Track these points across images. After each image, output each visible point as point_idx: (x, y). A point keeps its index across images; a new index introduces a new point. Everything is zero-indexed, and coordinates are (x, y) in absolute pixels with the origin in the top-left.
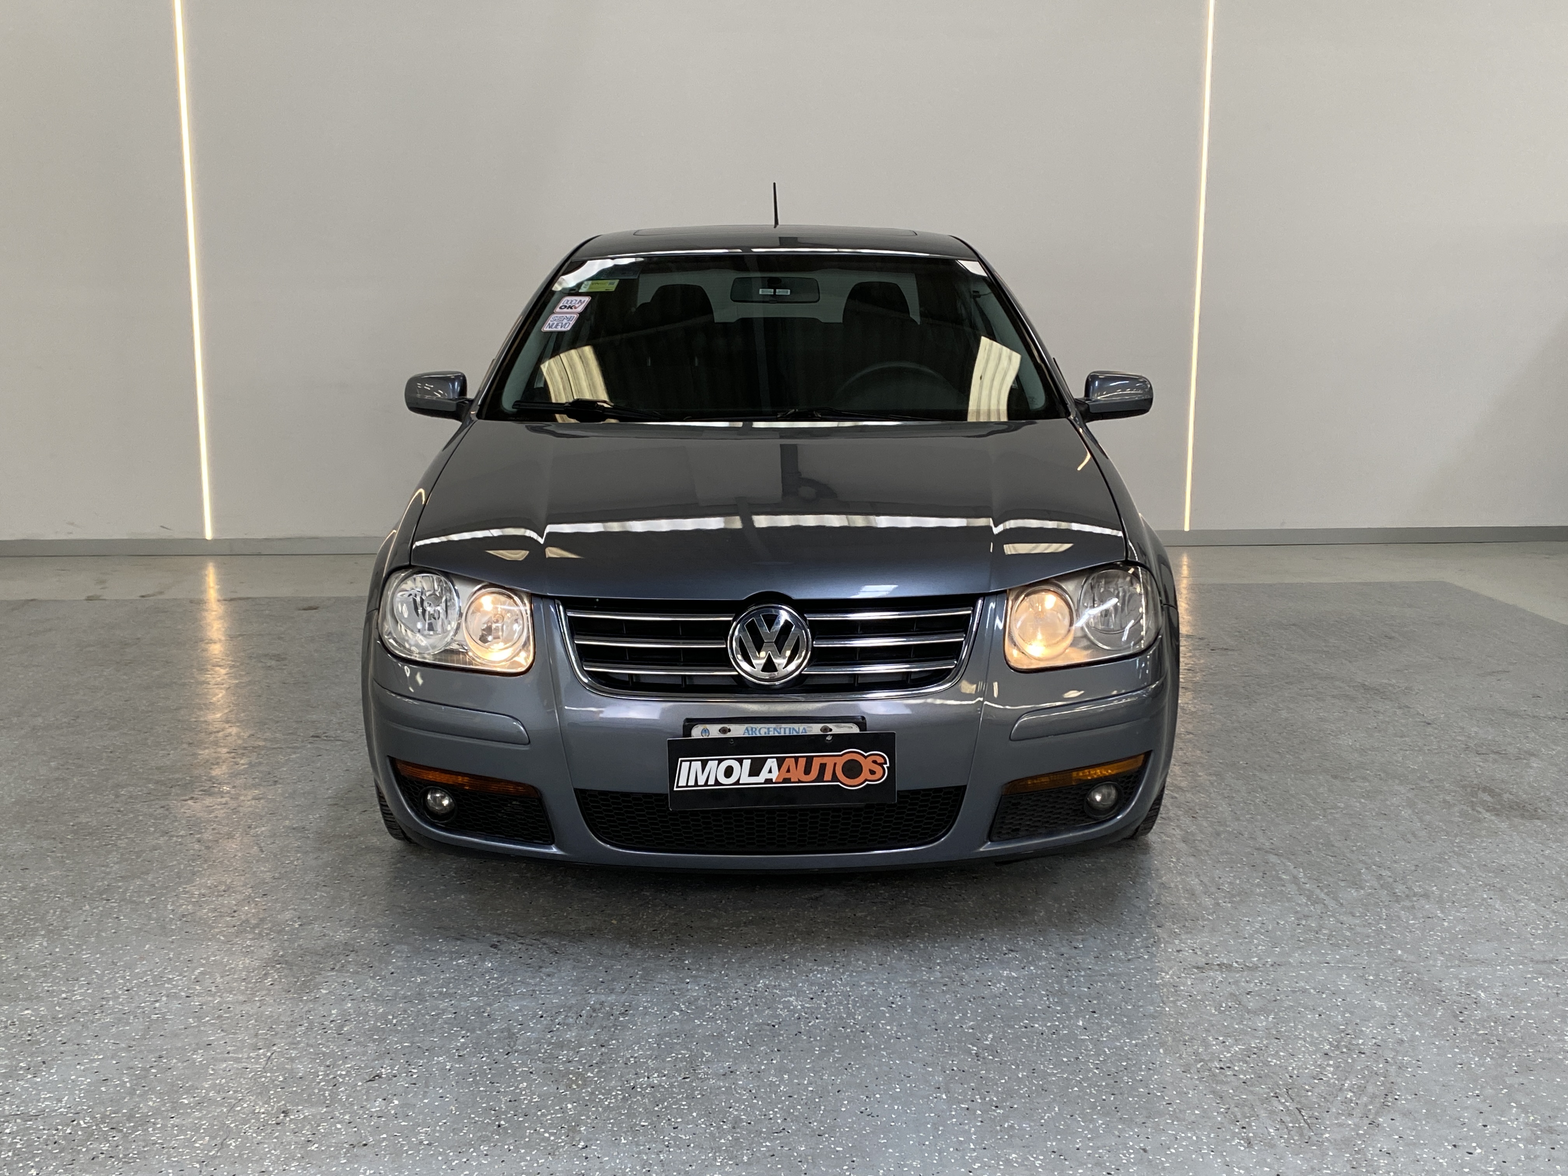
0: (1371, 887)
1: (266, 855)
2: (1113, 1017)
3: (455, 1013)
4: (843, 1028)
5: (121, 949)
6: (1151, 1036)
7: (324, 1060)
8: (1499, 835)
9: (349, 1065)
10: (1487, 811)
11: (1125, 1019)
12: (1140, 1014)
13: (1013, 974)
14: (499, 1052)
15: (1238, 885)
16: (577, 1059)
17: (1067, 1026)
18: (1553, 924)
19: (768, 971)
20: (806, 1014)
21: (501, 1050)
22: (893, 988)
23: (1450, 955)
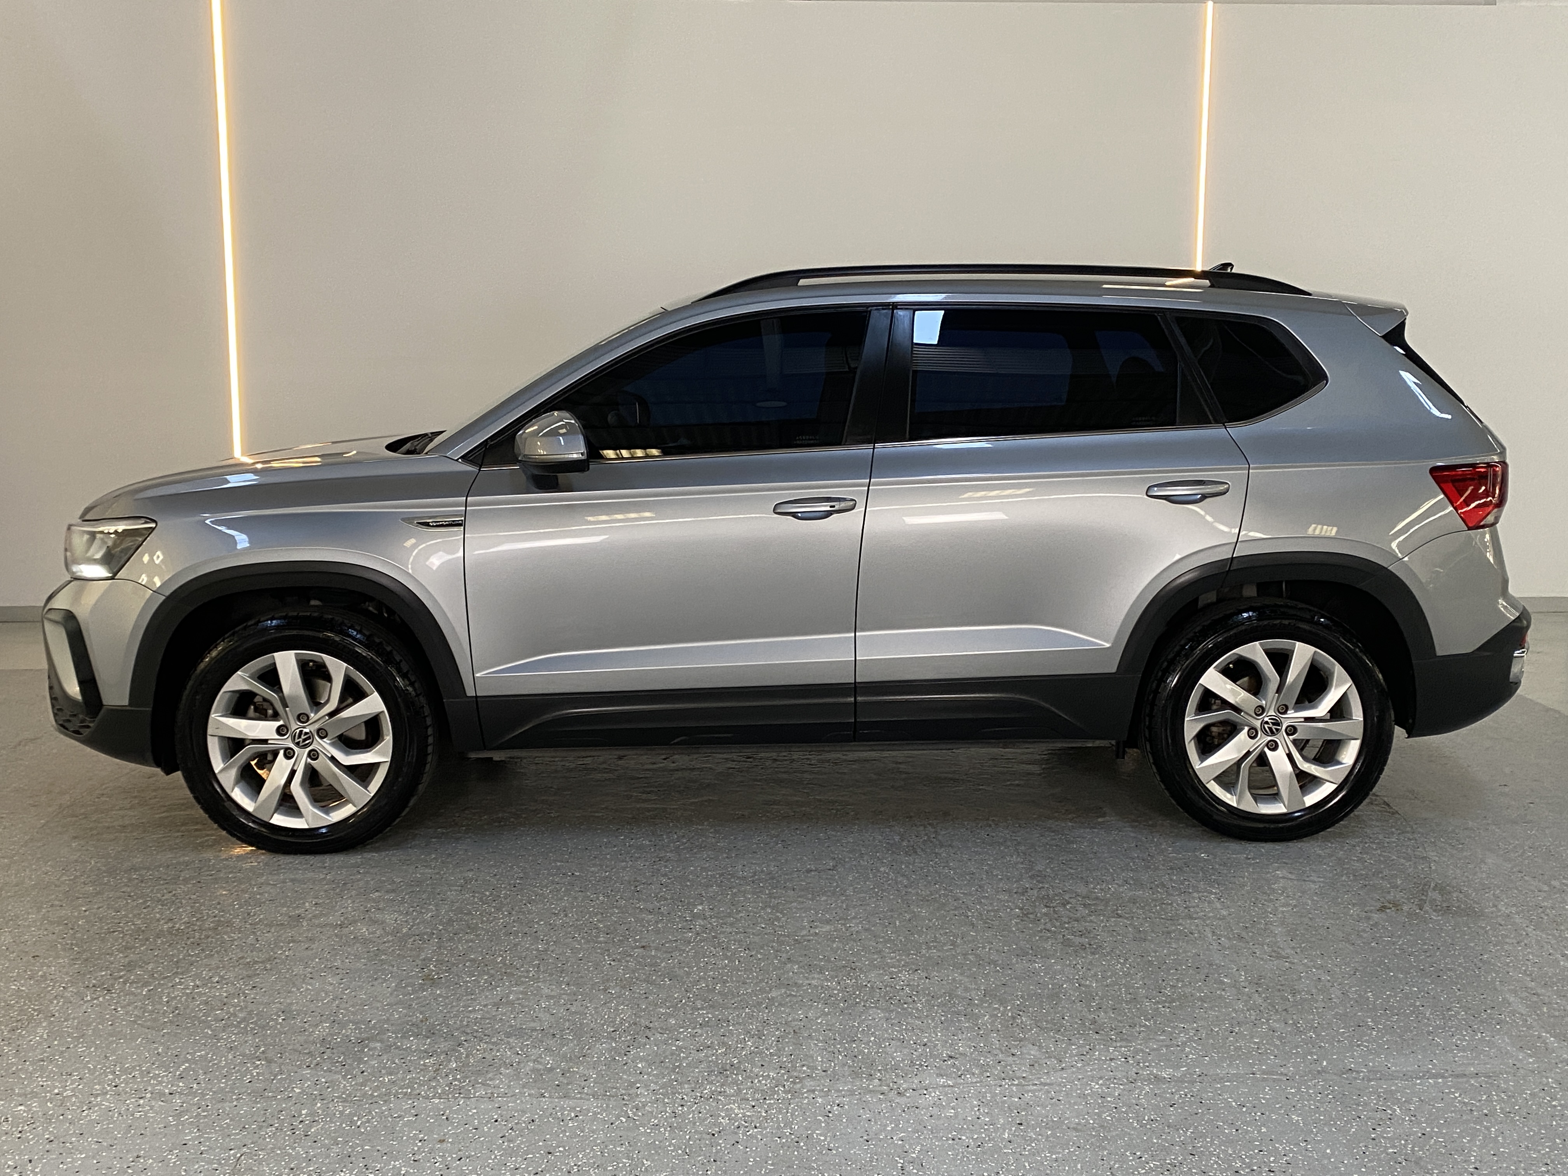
0: (1308, 992)
1: (261, 945)
2: (1038, 1130)
3: (416, 1115)
4: (779, 1138)
5: (113, 1042)
6: (1072, 1150)
7: (290, 1162)
8: (1442, 937)
9: (311, 1169)
10: (1435, 911)
11: (1049, 1132)
12: (1064, 1127)
13: (949, 1082)
14: (452, 1157)
15: (1180, 988)
16: (523, 1166)
17: (993, 1139)
18: (1479, 1034)
19: (717, 1077)
20: (746, 1122)
21: (454, 1156)
22: (832, 1096)
23: (1373, 1067)
